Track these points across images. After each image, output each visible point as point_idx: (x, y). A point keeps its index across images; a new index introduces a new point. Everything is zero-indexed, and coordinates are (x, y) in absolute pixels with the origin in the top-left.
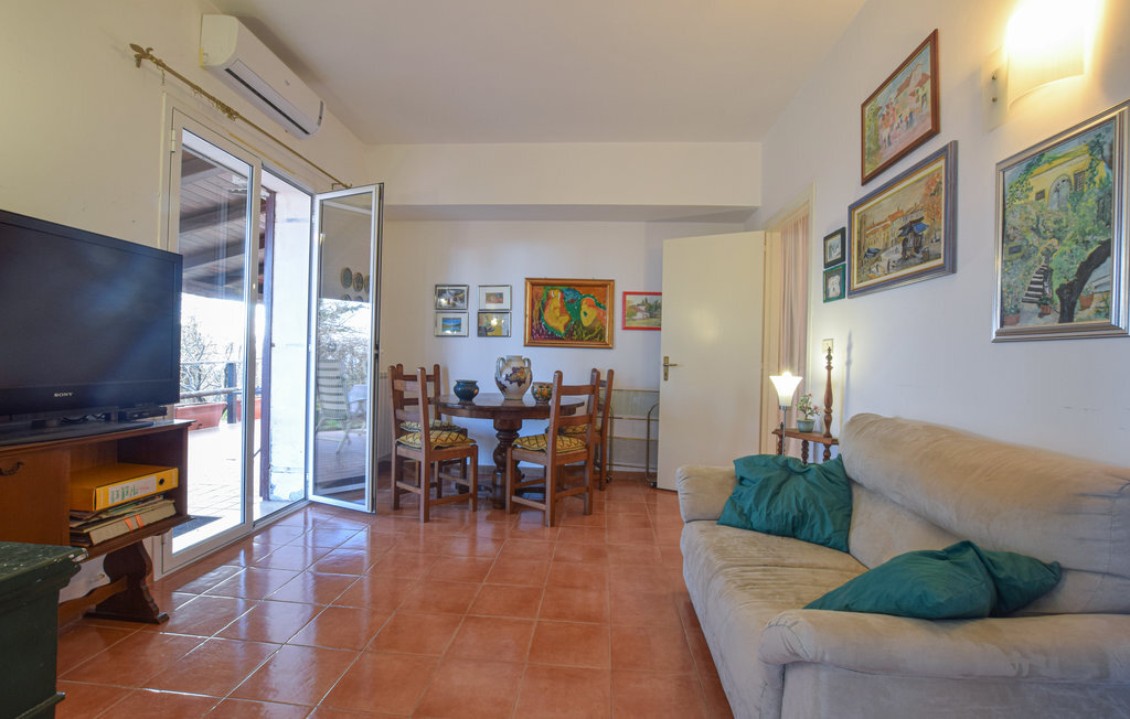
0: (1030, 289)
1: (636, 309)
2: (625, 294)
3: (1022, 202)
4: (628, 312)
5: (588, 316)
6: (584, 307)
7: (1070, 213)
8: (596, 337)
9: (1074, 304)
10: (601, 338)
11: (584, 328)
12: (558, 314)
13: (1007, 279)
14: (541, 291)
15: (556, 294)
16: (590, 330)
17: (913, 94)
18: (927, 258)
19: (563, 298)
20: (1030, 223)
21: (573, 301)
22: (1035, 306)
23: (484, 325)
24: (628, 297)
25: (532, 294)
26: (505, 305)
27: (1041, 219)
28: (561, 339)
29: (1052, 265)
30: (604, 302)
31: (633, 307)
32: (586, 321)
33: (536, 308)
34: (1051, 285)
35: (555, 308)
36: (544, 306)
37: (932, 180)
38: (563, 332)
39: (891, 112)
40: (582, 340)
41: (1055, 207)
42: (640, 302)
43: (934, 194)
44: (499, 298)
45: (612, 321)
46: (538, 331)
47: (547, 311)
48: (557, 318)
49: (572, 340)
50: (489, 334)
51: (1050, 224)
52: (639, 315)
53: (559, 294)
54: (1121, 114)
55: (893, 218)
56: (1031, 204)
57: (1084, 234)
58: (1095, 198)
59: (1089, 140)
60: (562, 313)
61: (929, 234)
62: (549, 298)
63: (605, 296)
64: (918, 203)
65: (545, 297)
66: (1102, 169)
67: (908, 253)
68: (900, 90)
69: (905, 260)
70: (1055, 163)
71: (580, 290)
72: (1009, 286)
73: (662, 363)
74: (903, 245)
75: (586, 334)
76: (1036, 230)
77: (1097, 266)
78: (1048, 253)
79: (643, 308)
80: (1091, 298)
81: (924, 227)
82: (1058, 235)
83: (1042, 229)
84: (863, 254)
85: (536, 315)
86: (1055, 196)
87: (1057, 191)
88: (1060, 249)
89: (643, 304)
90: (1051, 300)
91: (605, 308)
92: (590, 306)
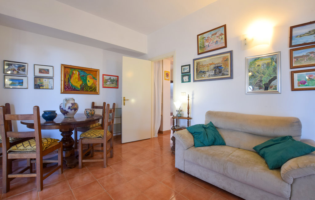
0: (256, 84)
1: (107, 81)
2: (103, 75)
3: (254, 66)
4: (105, 81)
5: (90, 82)
6: (88, 79)
7: (267, 70)
8: (93, 90)
9: (268, 87)
10: (95, 91)
11: (88, 86)
12: (77, 81)
13: (250, 81)
14: (69, 70)
15: (76, 73)
16: (91, 87)
17: (218, 37)
18: (223, 75)
19: (79, 74)
20: (256, 71)
21: (83, 76)
22: (258, 87)
23: (38, 83)
24: (104, 76)
25: (64, 71)
26: (50, 75)
27: (259, 70)
28: (79, 91)
29: (262, 79)
30: (96, 77)
31: (106, 80)
32: (89, 84)
33: (67, 77)
34: (262, 83)
35: (76, 78)
36: (71, 77)
37: (224, 58)
38: (79, 88)
39: (209, 39)
40: (88, 91)
41: (263, 68)
42: (108, 78)
43: (226, 61)
44: (47, 71)
45: (99, 85)
46: (68, 87)
47: (72, 79)
48: (77, 82)
49: (83, 91)
50: (41, 87)
51: (261, 72)
52: (108, 83)
53: (78, 73)
54: (278, 54)
55: (211, 64)
56: (256, 67)
57: (270, 74)
58: (272, 68)
59: (271, 57)
60: (79, 80)
61: (224, 70)
62: (73, 73)
63: (96, 75)
64: (220, 62)
65: (71, 73)
66: (274, 63)
67: (217, 73)
68: (213, 35)
69: (215, 74)
70: (262, 60)
71: (87, 72)
72: (251, 83)
73: (123, 99)
74: (215, 71)
75: (89, 89)
76: (258, 72)
77: (273, 81)
78: (261, 77)
79: (109, 80)
80: (272, 87)
81: (222, 68)
82: (264, 74)
83: (259, 72)
84: (198, 72)
85: (67, 80)
86: (263, 66)
87: (263, 65)
88: (264, 77)
89: (109, 79)
90: (262, 86)
91: (96, 80)
92: (90, 78)
